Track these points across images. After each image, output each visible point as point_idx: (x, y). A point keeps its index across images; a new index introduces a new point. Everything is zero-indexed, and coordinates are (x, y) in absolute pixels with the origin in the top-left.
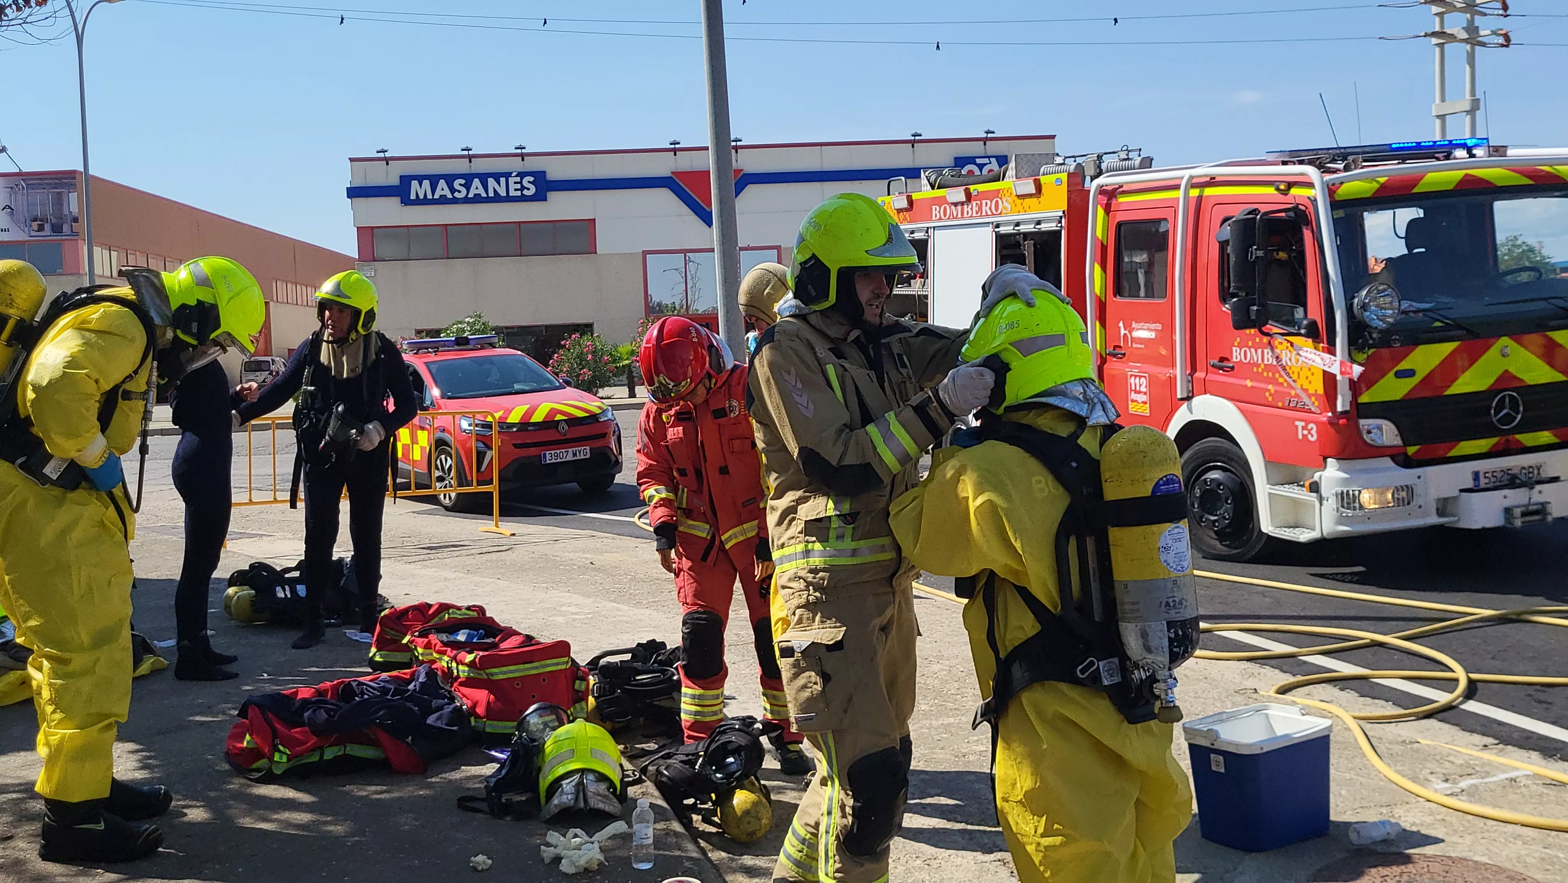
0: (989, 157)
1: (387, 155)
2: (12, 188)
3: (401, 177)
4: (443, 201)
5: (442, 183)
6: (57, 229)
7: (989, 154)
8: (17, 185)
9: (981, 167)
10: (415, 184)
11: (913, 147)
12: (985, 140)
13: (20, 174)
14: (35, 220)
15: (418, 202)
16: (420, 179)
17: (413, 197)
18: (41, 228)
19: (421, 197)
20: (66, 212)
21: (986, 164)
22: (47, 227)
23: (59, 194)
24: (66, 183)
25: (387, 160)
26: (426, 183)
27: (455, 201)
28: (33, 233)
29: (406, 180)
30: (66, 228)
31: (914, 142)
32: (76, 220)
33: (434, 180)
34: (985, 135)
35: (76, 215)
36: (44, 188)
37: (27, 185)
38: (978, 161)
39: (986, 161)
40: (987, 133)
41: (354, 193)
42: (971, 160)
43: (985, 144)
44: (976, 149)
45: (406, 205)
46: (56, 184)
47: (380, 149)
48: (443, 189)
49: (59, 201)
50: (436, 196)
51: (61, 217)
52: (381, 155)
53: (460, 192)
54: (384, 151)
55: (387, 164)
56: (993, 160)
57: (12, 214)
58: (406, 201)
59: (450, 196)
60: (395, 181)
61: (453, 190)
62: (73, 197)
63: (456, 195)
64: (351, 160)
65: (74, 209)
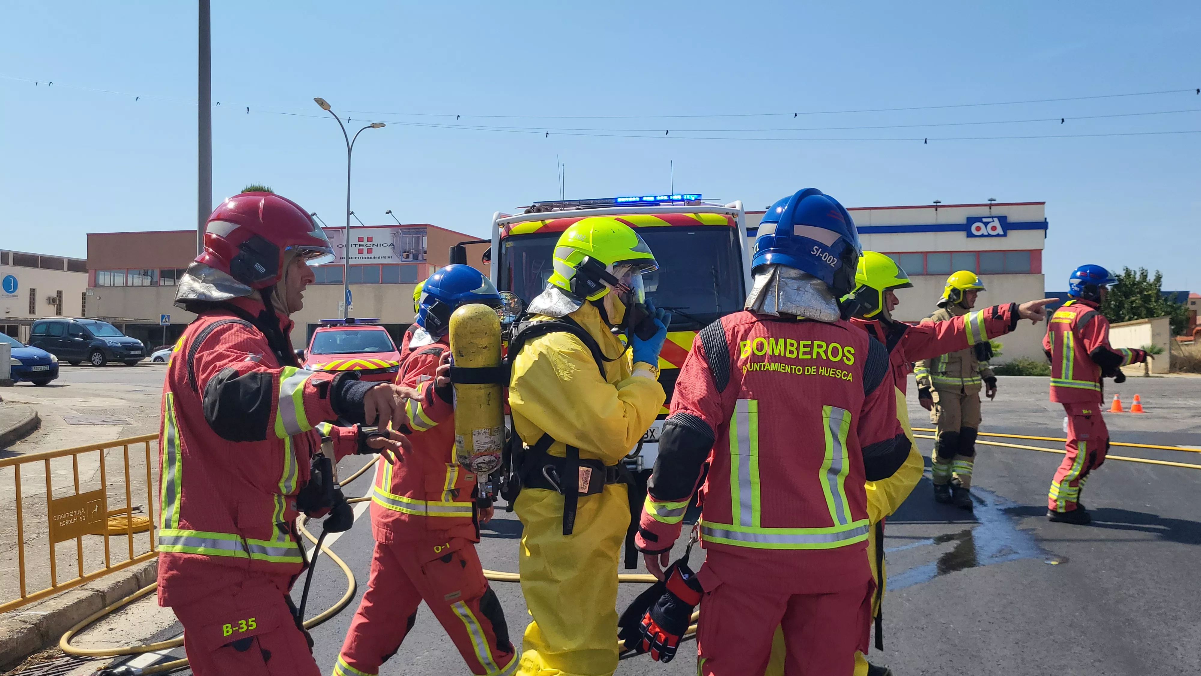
0: (993, 217)
2: (395, 234)
6: (416, 257)
7: (993, 214)
8: (397, 233)
9: (986, 224)
11: (936, 210)
12: (990, 206)
13: (400, 226)
14: (405, 252)
18: (408, 257)
20: (421, 248)
21: (989, 222)
22: (411, 256)
23: (418, 237)
24: (422, 231)
28: (403, 259)
30: (420, 257)
31: (937, 206)
32: (425, 252)
34: (989, 202)
35: (426, 249)
36: (411, 234)
37: (402, 232)
38: (984, 220)
39: (990, 220)
40: (991, 200)
42: (979, 219)
43: (990, 208)
44: (983, 212)
46: (417, 232)
49: (418, 241)
51: (418, 251)
56: (996, 220)
57: (394, 248)
62: (425, 239)
65: (425, 246)
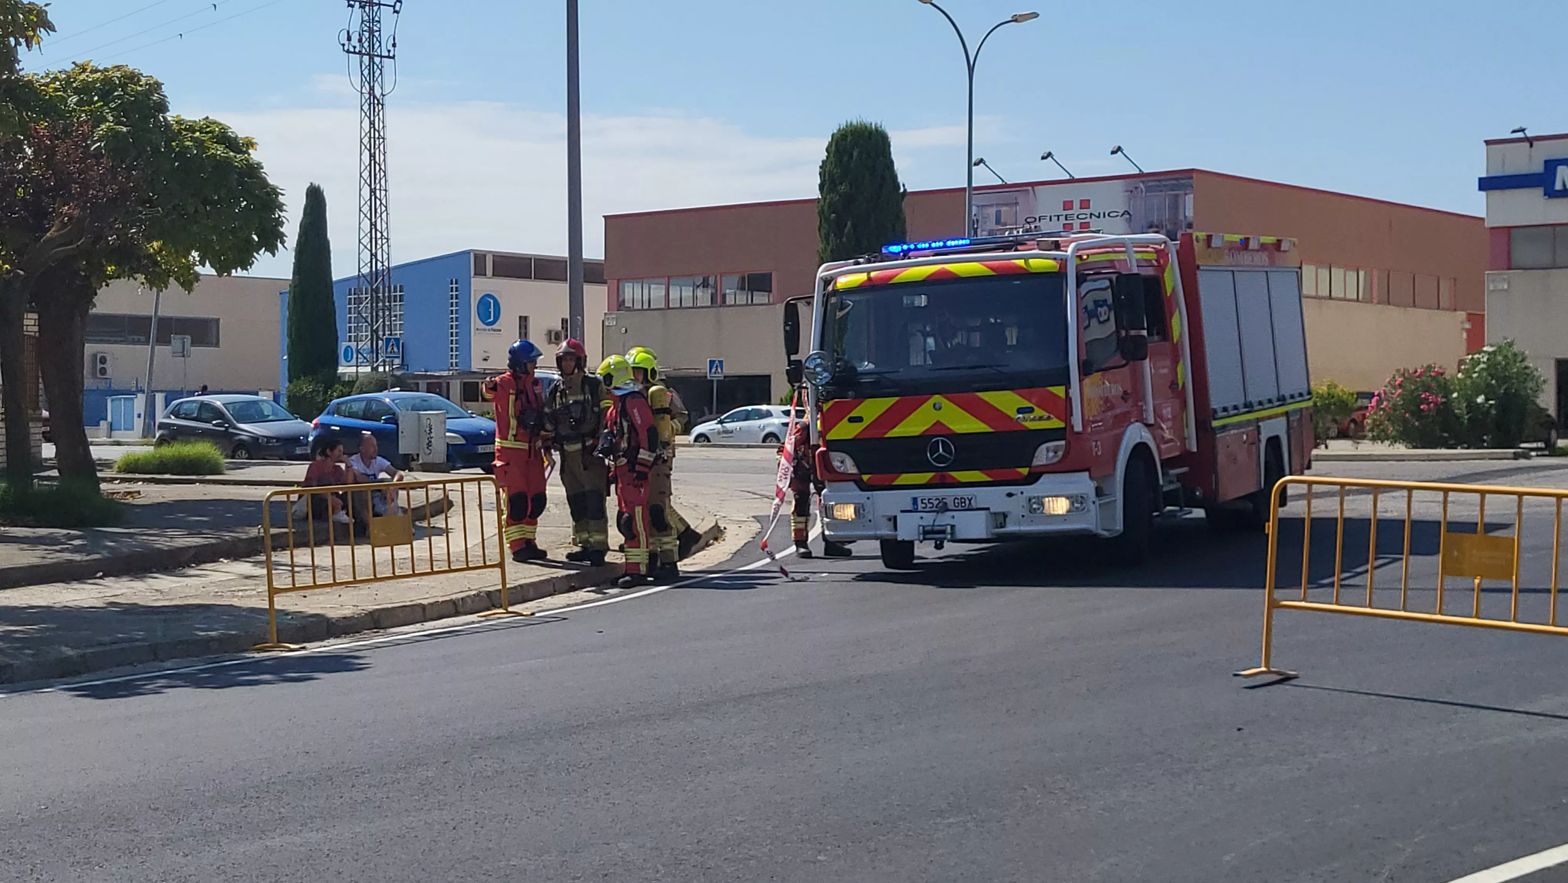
1: (1530, 134)
2: (1131, 192)
3: (1546, 162)
8: (1136, 188)
10: (1562, 170)
14: (1150, 226)
15: (1565, 193)
17: (1558, 186)
20: (1179, 217)
23: (1177, 196)
24: (1184, 183)
25: (1531, 141)
29: (1551, 165)
32: (1187, 224)
35: (1188, 219)
36: (1161, 191)
37: (1146, 187)
41: (1485, 184)
45: (1549, 197)
46: (1174, 185)
47: (1517, 127)
49: (1175, 205)
51: (1173, 222)
52: (1520, 135)
54: (1523, 130)
55: (1531, 146)
57: (1129, 221)
58: (1551, 194)
60: (1539, 168)
62: (1189, 197)
64: (1487, 142)
65: (1189, 212)
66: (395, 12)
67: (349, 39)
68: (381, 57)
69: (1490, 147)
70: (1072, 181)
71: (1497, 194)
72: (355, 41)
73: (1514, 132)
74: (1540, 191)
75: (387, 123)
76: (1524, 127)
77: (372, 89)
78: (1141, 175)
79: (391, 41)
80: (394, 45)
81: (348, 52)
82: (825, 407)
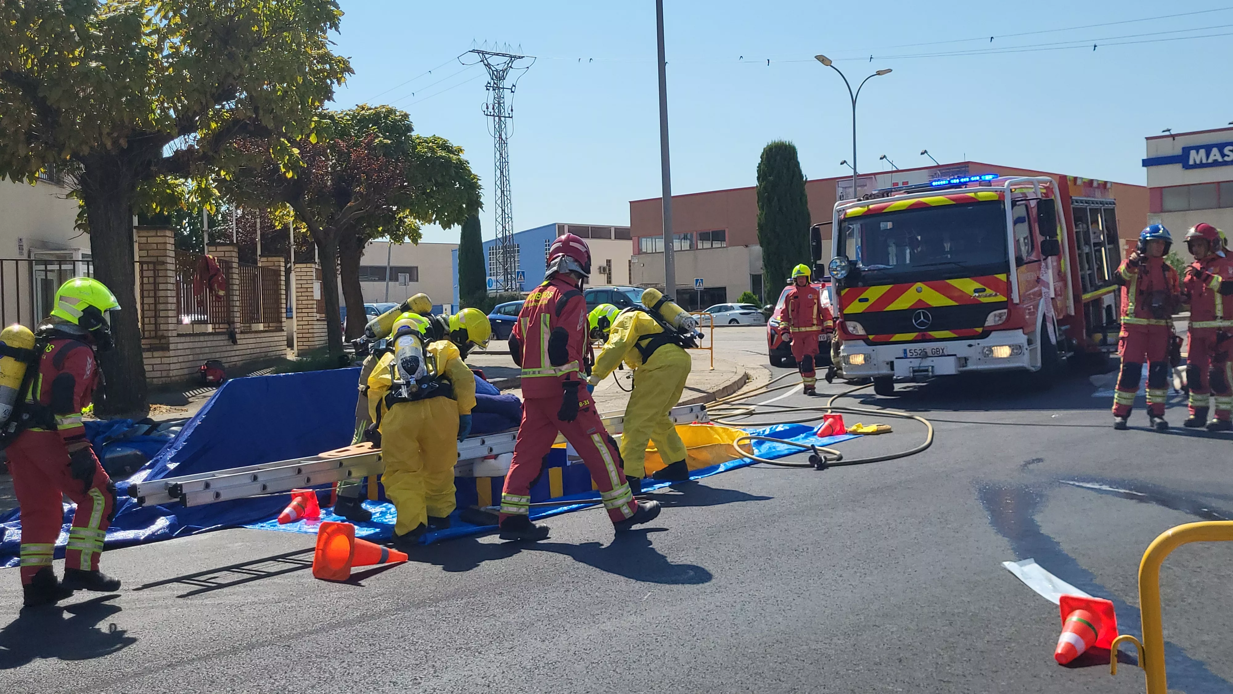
1: (1173, 132)
2: (932, 175)
3: (1183, 148)
4: (1215, 164)
5: (1215, 151)
8: (935, 174)
10: (1193, 153)
13: (935, 166)
15: (1196, 166)
16: (1197, 148)
17: (1191, 162)
19: (1198, 162)
25: (1173, 136)
26: (1202, 152)
27: (1225, 163)
29: (1186, 150)
33: (1208, 149)
37: (940, 173)
41: (1146, 163)
45: (1187, 169)
46: (957, 171)
47: (1165, 129)
48: (1215, 155)
50: (1210, 161)
52: (1167, 133)
53: (1228, 156)
54: (1169, 130)
55: (1174, 139)
58: (1187, 166)
59: (1220, 160)
60: (1178, 151)
61: (1223, 155)
63: (1226, 159)
64: (1147, 139)
66: (512, 92)
67: (487, 108)
68: (505, 117)
69: (1149, 141)
70: (898, 171)
71: (1154, 169)
72: (490, 109)
73: (1164, 131)
74: (1181, 165)
75: (509, 154)
76: (1169, 128)
77: (500, 135)
78: (939, 166)
79: (510, 108)
80: (512, 110)
81: (487, 115)
82: (843, 293)
